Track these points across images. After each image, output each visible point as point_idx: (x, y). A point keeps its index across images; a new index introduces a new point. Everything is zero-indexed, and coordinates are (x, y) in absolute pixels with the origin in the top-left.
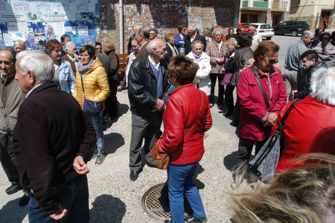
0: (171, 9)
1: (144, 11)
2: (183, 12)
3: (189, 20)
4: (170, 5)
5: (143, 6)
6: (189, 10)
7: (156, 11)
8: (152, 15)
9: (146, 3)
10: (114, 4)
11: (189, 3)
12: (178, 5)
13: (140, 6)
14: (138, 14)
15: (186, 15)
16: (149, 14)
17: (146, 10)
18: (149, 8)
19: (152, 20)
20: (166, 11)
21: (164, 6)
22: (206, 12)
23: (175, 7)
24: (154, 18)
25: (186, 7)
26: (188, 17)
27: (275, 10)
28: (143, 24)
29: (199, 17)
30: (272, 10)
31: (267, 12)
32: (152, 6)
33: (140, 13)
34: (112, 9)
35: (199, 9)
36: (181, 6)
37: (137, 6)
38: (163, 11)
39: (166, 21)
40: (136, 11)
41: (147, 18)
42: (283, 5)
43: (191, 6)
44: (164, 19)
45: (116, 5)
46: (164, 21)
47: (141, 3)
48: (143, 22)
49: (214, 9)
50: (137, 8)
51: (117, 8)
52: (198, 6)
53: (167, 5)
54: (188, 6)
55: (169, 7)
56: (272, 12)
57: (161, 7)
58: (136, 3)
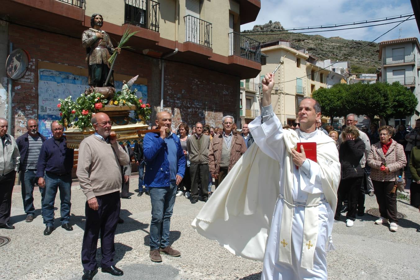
0: (194, 112)
1: (176, 113)
2: (202, 115)
3: (206, 122)
4: (193, 110)
5: (176, 109)
6: (206, 113)
7: (184, 114)
8: (181, 117)
9: (178, 107)
10: (156, 107)
11: (206, 108)
12: (199, 110)
13: (174, 109)
14: (172, 115)
15: (204, 118)
16: (179, 116)
17: (178, 113)
18: (179, 111)
19: (181, 121)
20: (191, 114)
21: (189, 110)
22: (217, 116)
23: (197, 112)
24: (183, 119)
25: (204, 111)
26: (206, 119)
27: (248, 118)
28: (176, 123)
29: (213, 120)
30: (245, 117)
31: (241, 119)
32: (181, 110)
33: (174, 115)
34: (155, 110)
35: (213, 114)
36: (201, 111)
37: (172, 110)
38: (188, 114)
39: (191, 122)
40: (171, 113)
41: (178, 119)
42: (255, 113)
43: (208, 111)
44: (189, 121)
45: (158, 108)
46: (189, 122)
47: (175, 107)
48: (175, 122)
49: (223, 114)
50: (172, 111)
51: (159, 110)
52: (212, 111)
53: (191, 110)
54: (205, 111)
55: (193, 111)
56: (245, 119)
57: (187, 111)
58: (171, 107)
